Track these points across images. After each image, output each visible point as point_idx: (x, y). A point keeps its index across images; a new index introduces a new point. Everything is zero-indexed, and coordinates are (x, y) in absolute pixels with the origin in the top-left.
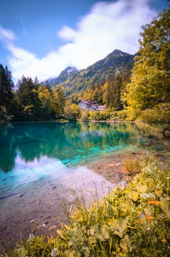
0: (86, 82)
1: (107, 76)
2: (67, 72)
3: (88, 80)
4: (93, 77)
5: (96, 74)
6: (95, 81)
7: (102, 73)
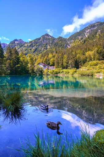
0: (29, 51)
1: (43, 49)
2: (15, 43)
3: (31, 50)
4: (34, 48)
5: (35, 47)
6: (35, 50)
7: (39, 46)
